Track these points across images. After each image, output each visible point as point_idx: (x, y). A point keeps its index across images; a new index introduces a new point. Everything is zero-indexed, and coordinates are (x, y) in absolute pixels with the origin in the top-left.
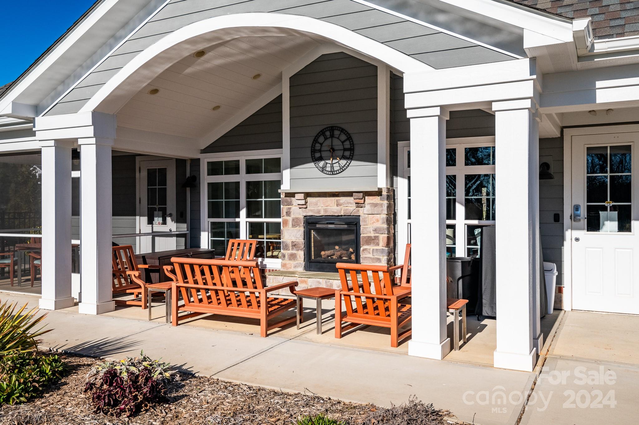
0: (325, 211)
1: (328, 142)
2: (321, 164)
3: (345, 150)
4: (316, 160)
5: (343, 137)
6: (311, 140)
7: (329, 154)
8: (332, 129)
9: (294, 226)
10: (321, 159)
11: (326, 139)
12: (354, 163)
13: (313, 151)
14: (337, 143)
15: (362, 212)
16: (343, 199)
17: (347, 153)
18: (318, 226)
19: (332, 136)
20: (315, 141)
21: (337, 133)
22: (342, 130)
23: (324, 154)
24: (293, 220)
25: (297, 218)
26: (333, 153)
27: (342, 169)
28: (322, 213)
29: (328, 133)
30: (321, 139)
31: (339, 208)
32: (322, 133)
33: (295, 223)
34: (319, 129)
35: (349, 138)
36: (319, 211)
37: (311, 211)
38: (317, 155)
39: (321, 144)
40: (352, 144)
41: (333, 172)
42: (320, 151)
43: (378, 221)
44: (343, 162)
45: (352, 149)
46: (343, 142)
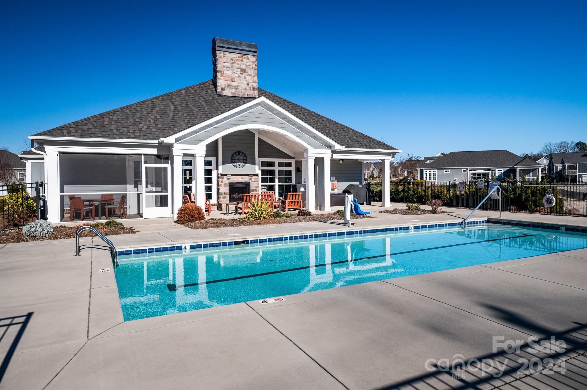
0: (237, 181)
1: (238, 157)
2: (235, 164)
3: (244, 160)
4: (232, 163)
5: (243, 156)
6: (231, 155)
7: (238, 161)
8: (239, 152)
9: (224, 186)
10: (235, 162)
11: (237, 155)
12: (247, 165)
13: (232, 159)
14: (241, 158)
15: (250, 181)
16: (244, 177)
17: (245, 161)
18: (234, 186)
19: (239, 155)
20: (233, 156)
21: (241, 154)
22: (243, 153)
23: (236, 161)
24: (224, 184)
25: (226, 184)
26: (239, 161)
27: (243, 166)
28: (236, 181)
29: (237, 154)
30: (235, 155)
31: (243, 179)
32: (235, 153)
33: (225, 185)
34: (233, 152)
35: (245, 156)
36: (235, 181)
37: (232, 181)
38: (233, 161)
39: (235, 157)
40: (247, 158)
41: (239, 167)
42: (234, 160)
43: (256, 184)
44: (243, 164)
45: (246, 160)
46: (243, 157)
